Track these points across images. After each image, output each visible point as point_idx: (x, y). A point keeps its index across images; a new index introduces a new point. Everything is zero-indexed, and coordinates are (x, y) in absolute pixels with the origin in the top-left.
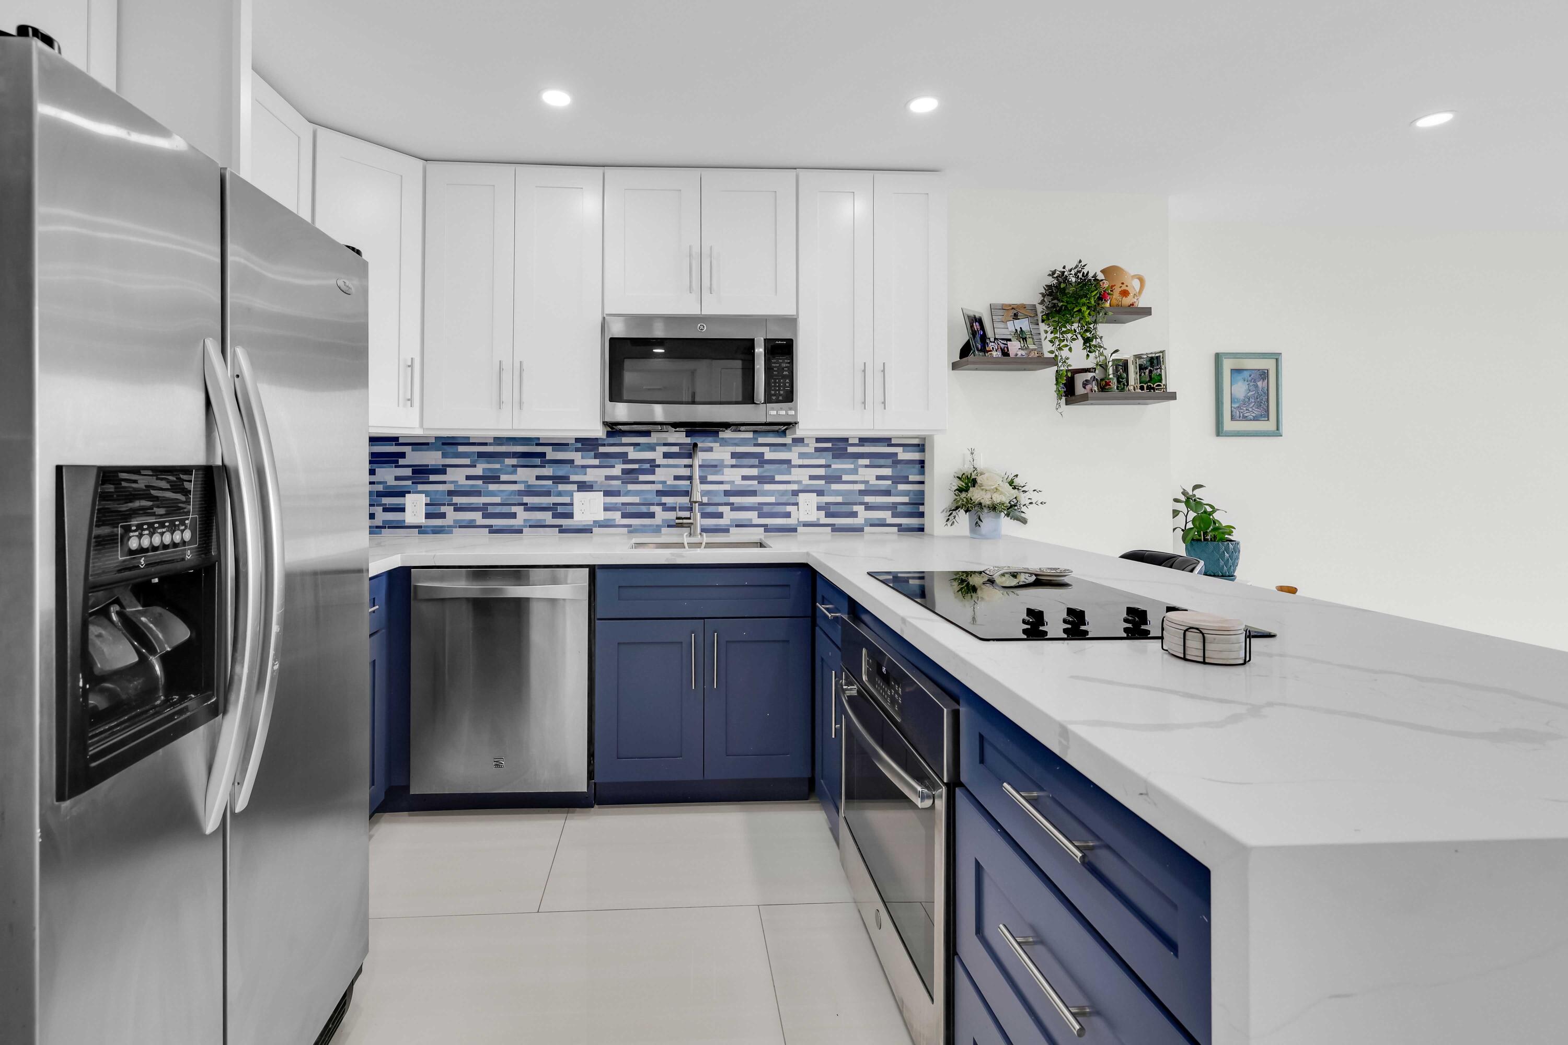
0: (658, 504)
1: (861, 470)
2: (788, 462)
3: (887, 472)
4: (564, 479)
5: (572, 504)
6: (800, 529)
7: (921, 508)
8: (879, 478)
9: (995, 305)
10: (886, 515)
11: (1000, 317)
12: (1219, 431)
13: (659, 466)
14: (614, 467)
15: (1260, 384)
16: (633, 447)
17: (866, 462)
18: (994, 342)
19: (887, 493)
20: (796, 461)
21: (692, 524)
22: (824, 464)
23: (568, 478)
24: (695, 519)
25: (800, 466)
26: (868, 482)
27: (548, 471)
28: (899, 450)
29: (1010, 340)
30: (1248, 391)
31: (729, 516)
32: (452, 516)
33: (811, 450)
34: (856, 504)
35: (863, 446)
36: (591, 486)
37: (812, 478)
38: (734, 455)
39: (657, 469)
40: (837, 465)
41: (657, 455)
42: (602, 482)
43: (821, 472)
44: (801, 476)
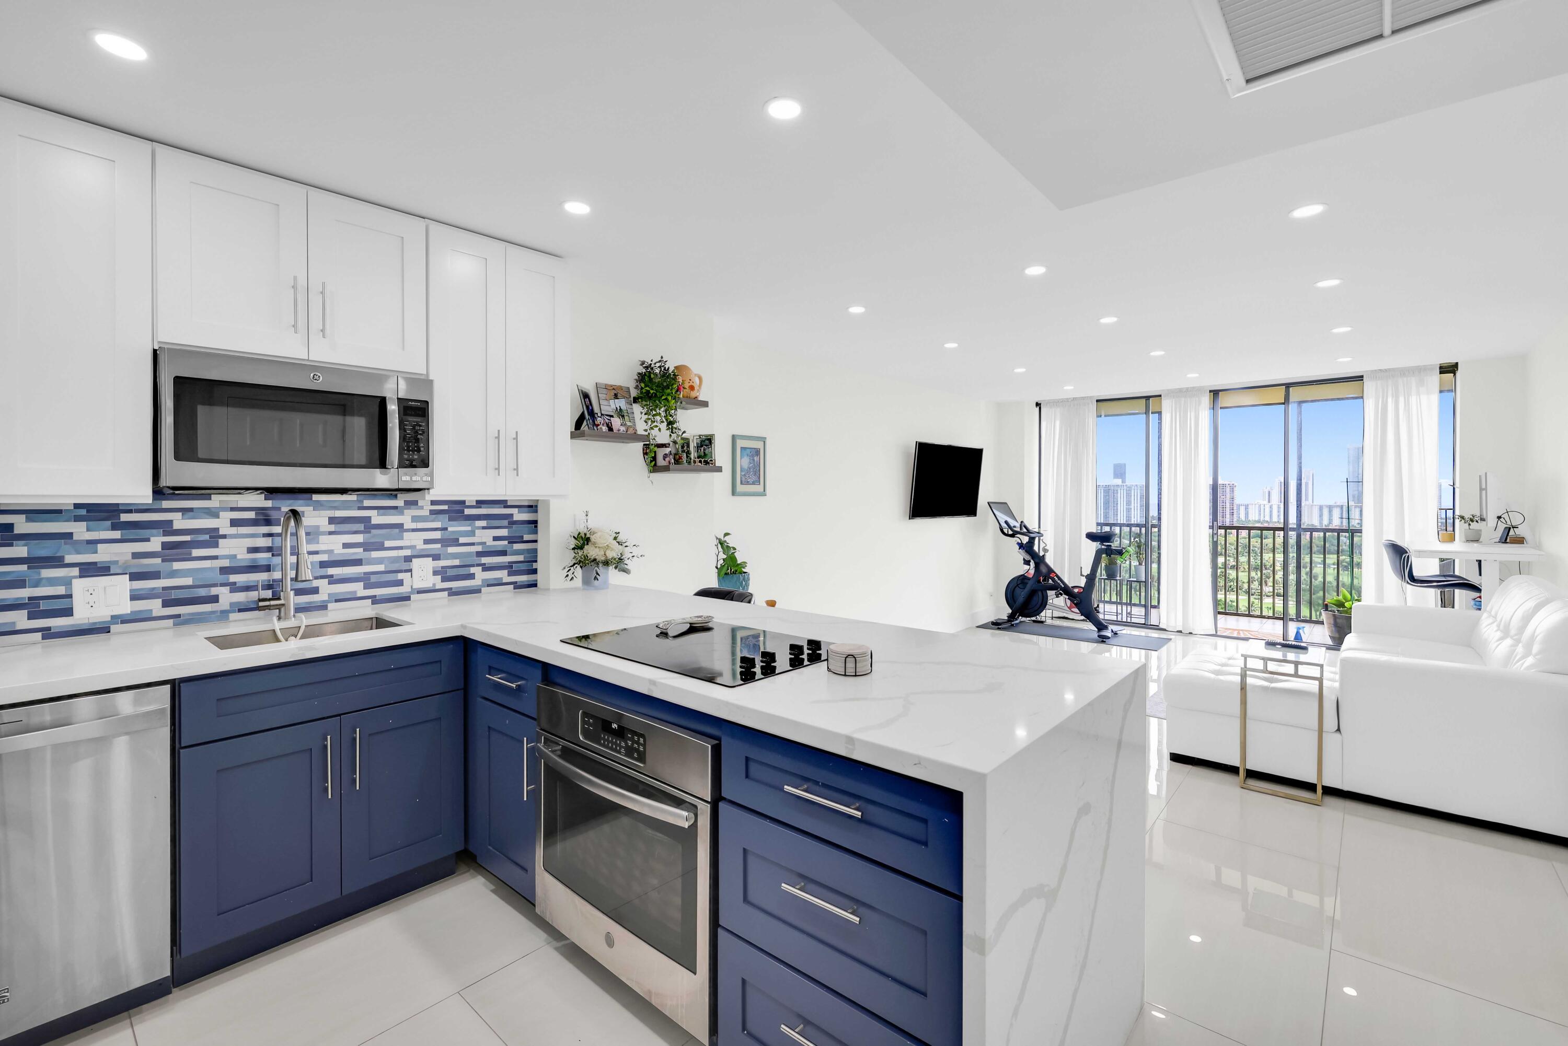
0: (223, 585)
1: (478, 532)
2: (400, 526)
3: (504, 532)
4: (56, 562)
5: (70, 596)
6: (415, 596)
7: (535, 566)
8: (496, 539)
9: (600, 384)
10: (503, 575)
11: (605, 395)
12: (734, 492)
13: (224, 537)
14: (148, 540)
15: (755, 458)
16: (181, 514)
17: (483, 523)
18: (601, 417)
19: (503, 553)
20: (409, 524)
21: (283, 605)
22: (440, 527)
23: (62, 558)
24: (287, 598)
25: (414, 530)
26: (485, 543)
27: (17, 550)
28: (514, 511)
29: (612, 416)
30: (750, 464)
31: (326, 590)
33: (426, 512)
34: (473, 566)
35: (481, 507)
36: (108, 568)
37: (427, 542)
38: (332, 520)
39: (221, 541)
40: (455, 528)
41: (222, 523)
42: (126, 562)
43: (437, 535)
44: (416, 540)
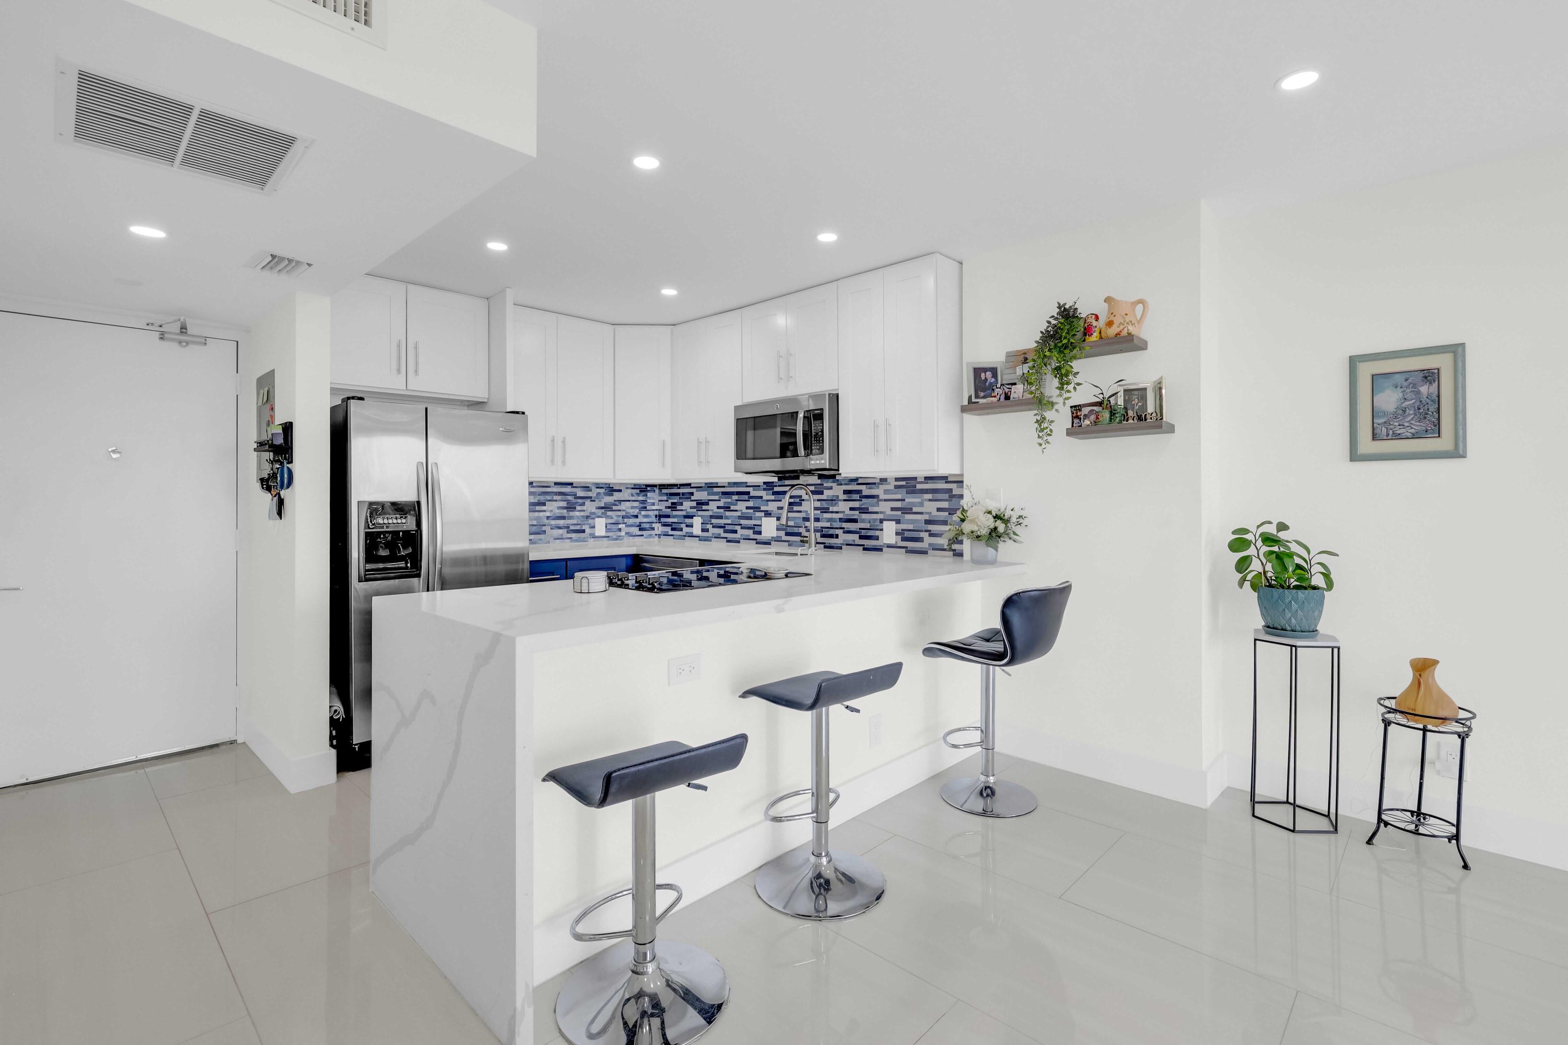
1: (927, 504)
2: (879, 497)
4: (758, 509)
5: (761, 525)
6: (885, 549)
8: (939, 510)
10: (944, 542)
12: (1355, 456)
13: (803, 500)
14: (781, 501)
15: (1424, 389)
16: (791, 487)
17: (929, 496)
18: (1000, 388)
19: (944, 523)
20: (882, 496)
22: (901, 498)
23: (760, 508)
25: (885, 500)
26: (930, 513)
27: (751, 504)
30: (1403, 401)
32: (713, 531)
33: (891, 487)
34: (922, 531)
35: (927, 483)
36: (770, 514)
37: (893, 509)
39: (804, 502)
40: (910, 499)
41: (804, 493)
42: (776, 511)
43: (898, 504)
44: (886, 508)
